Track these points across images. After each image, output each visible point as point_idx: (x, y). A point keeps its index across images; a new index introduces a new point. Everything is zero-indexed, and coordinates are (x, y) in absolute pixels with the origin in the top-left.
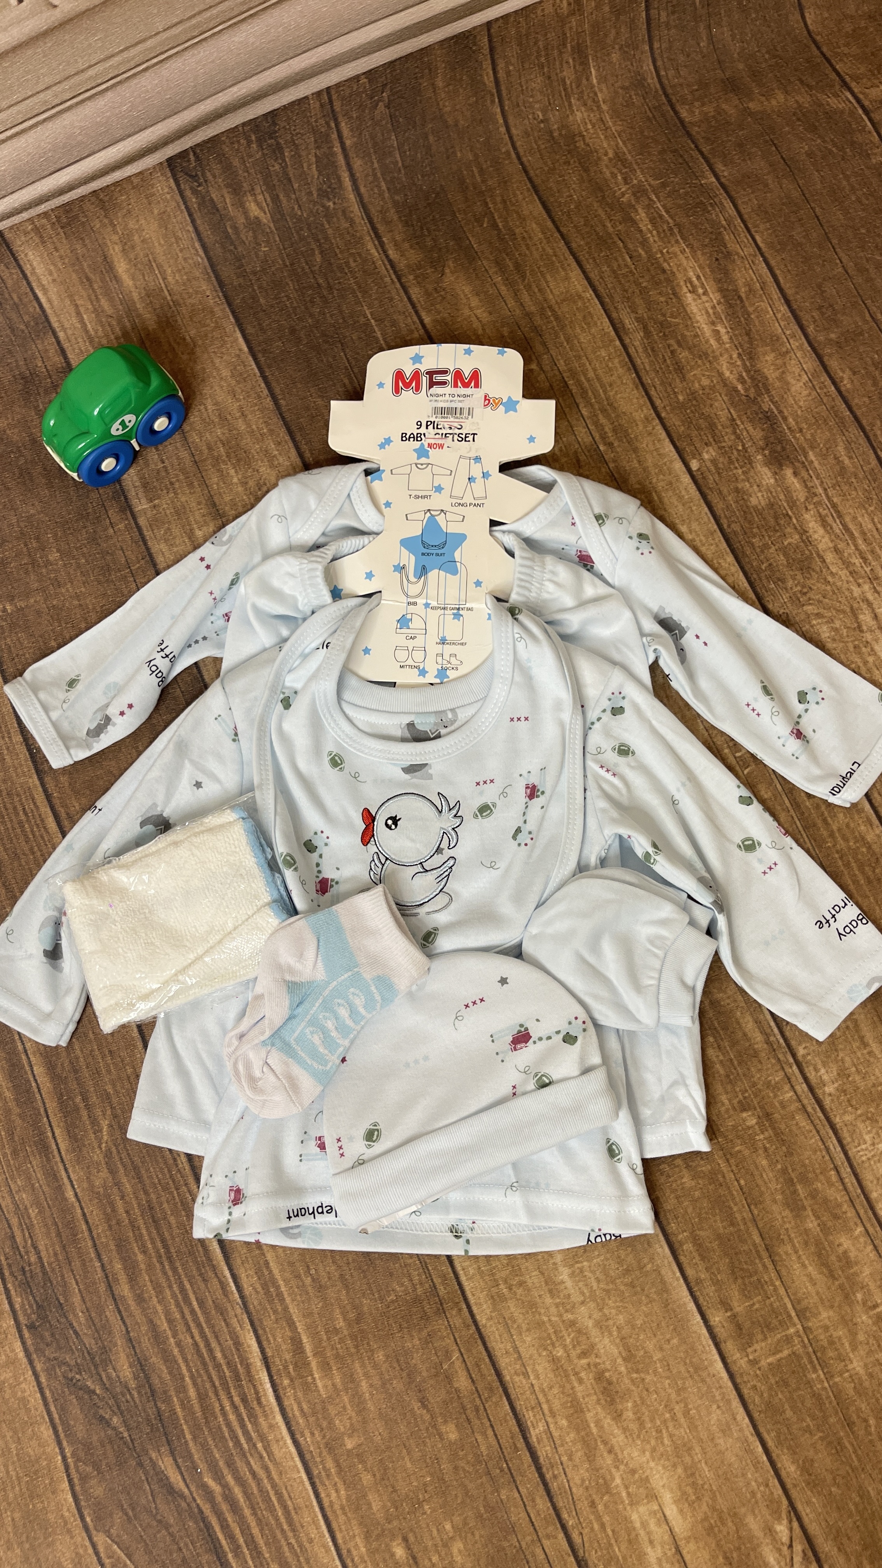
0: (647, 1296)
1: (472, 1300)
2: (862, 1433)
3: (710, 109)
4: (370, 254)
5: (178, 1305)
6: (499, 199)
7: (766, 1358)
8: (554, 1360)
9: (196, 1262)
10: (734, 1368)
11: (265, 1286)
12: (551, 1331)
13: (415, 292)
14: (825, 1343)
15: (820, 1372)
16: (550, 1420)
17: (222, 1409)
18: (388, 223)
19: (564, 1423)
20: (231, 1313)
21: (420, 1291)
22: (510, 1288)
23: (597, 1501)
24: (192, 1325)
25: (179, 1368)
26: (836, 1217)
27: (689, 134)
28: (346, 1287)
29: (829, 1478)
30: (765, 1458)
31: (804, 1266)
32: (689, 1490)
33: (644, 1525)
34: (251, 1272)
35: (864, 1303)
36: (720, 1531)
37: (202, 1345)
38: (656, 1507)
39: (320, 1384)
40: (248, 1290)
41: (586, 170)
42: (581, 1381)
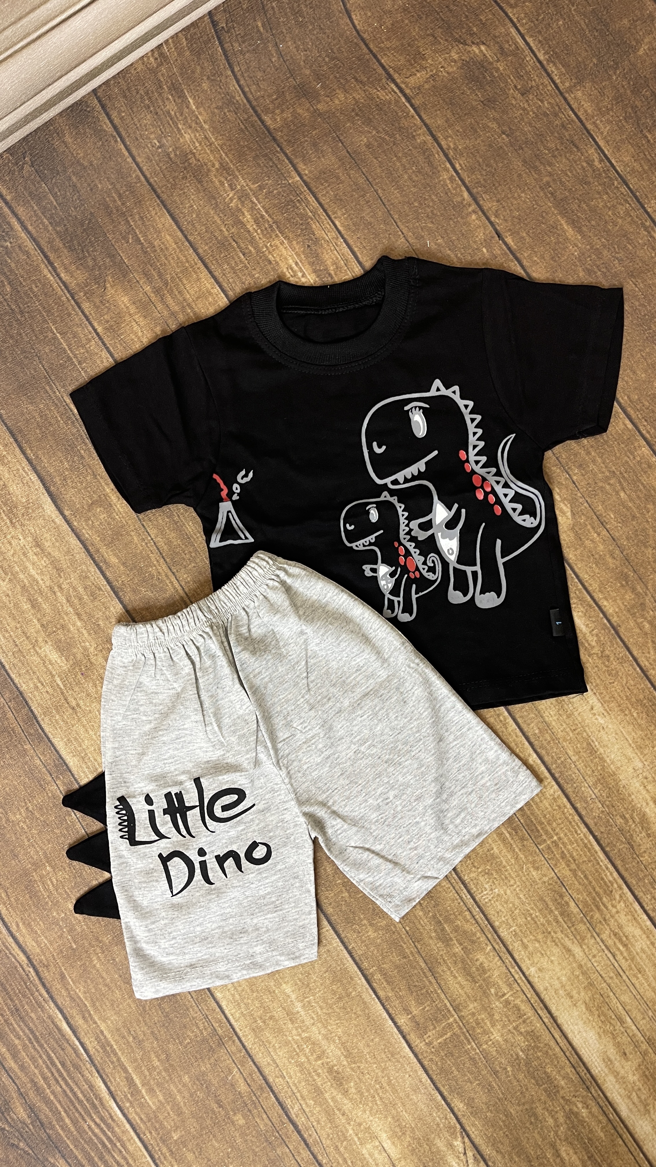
0: (355, 1013)
1: (241, 1034)
2: (503, 1077)
3: (288, 115)
4: (48, 279)
5: (48, 1067)
6: (137, 217)
7: (437, 1040)
8: (300, 1065)
9: (55, 1039)
10: (417, 1050)
11: (103, 1047)
12: (295, 1046)
13: (86, 306)
14: (474, 1024)
15: (473, 1044)
16: (302, 1102)
17: (90, 1127)
18: (56, 250)
19: (312, 1102)
20: (84, 1068)
21: (205, 1033)
22: (264, 1022)
23: (339, 1145)
24: (60, 1079)
25: (56, 1108)
26: (473, 942)
27: (274, 139)
28: (157, 1039)
29: (484, 1107)
30: (443, 1102)
31: (455, 977)
32: (397, 1130)
33: (371, 1155)
34: (93, 1039)
35: (496, 995)
36: (419, 1151)
37: (68, 1091)
38: (377, 1144)
39: (151, 1103)
40: (92, 1052)
41: (200, 182)
42: (318, 1075)
